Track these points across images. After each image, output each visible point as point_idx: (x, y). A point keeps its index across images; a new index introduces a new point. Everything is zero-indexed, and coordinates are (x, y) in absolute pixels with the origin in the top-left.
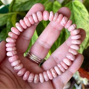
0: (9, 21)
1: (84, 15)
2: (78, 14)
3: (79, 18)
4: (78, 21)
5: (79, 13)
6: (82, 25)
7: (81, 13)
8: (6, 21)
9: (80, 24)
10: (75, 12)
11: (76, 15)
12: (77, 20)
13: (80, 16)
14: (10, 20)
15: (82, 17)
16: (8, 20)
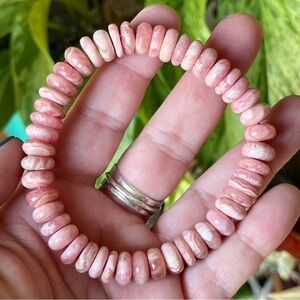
0: (21, 24)
1: (297, 18)
2: (275, 15)
3: (280, 29)
4: (273, 41)
5: (281, 11)
6: (286, 54)
7: (285, 9)
8: (11, 23)
9: (280, 51)
10: (266, 4)
11: (267, 16)
12: (270, 35)
13: (281, 22)
14: (25, 19)
15: (290, 24)
16: (19, 18)
